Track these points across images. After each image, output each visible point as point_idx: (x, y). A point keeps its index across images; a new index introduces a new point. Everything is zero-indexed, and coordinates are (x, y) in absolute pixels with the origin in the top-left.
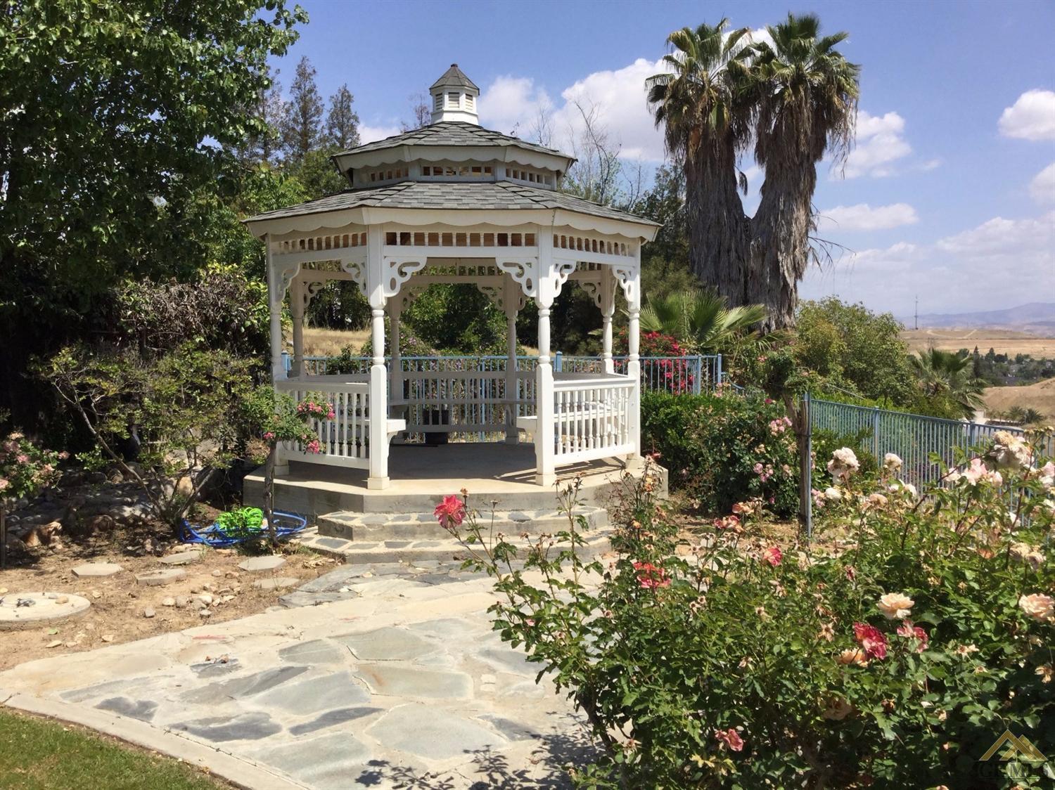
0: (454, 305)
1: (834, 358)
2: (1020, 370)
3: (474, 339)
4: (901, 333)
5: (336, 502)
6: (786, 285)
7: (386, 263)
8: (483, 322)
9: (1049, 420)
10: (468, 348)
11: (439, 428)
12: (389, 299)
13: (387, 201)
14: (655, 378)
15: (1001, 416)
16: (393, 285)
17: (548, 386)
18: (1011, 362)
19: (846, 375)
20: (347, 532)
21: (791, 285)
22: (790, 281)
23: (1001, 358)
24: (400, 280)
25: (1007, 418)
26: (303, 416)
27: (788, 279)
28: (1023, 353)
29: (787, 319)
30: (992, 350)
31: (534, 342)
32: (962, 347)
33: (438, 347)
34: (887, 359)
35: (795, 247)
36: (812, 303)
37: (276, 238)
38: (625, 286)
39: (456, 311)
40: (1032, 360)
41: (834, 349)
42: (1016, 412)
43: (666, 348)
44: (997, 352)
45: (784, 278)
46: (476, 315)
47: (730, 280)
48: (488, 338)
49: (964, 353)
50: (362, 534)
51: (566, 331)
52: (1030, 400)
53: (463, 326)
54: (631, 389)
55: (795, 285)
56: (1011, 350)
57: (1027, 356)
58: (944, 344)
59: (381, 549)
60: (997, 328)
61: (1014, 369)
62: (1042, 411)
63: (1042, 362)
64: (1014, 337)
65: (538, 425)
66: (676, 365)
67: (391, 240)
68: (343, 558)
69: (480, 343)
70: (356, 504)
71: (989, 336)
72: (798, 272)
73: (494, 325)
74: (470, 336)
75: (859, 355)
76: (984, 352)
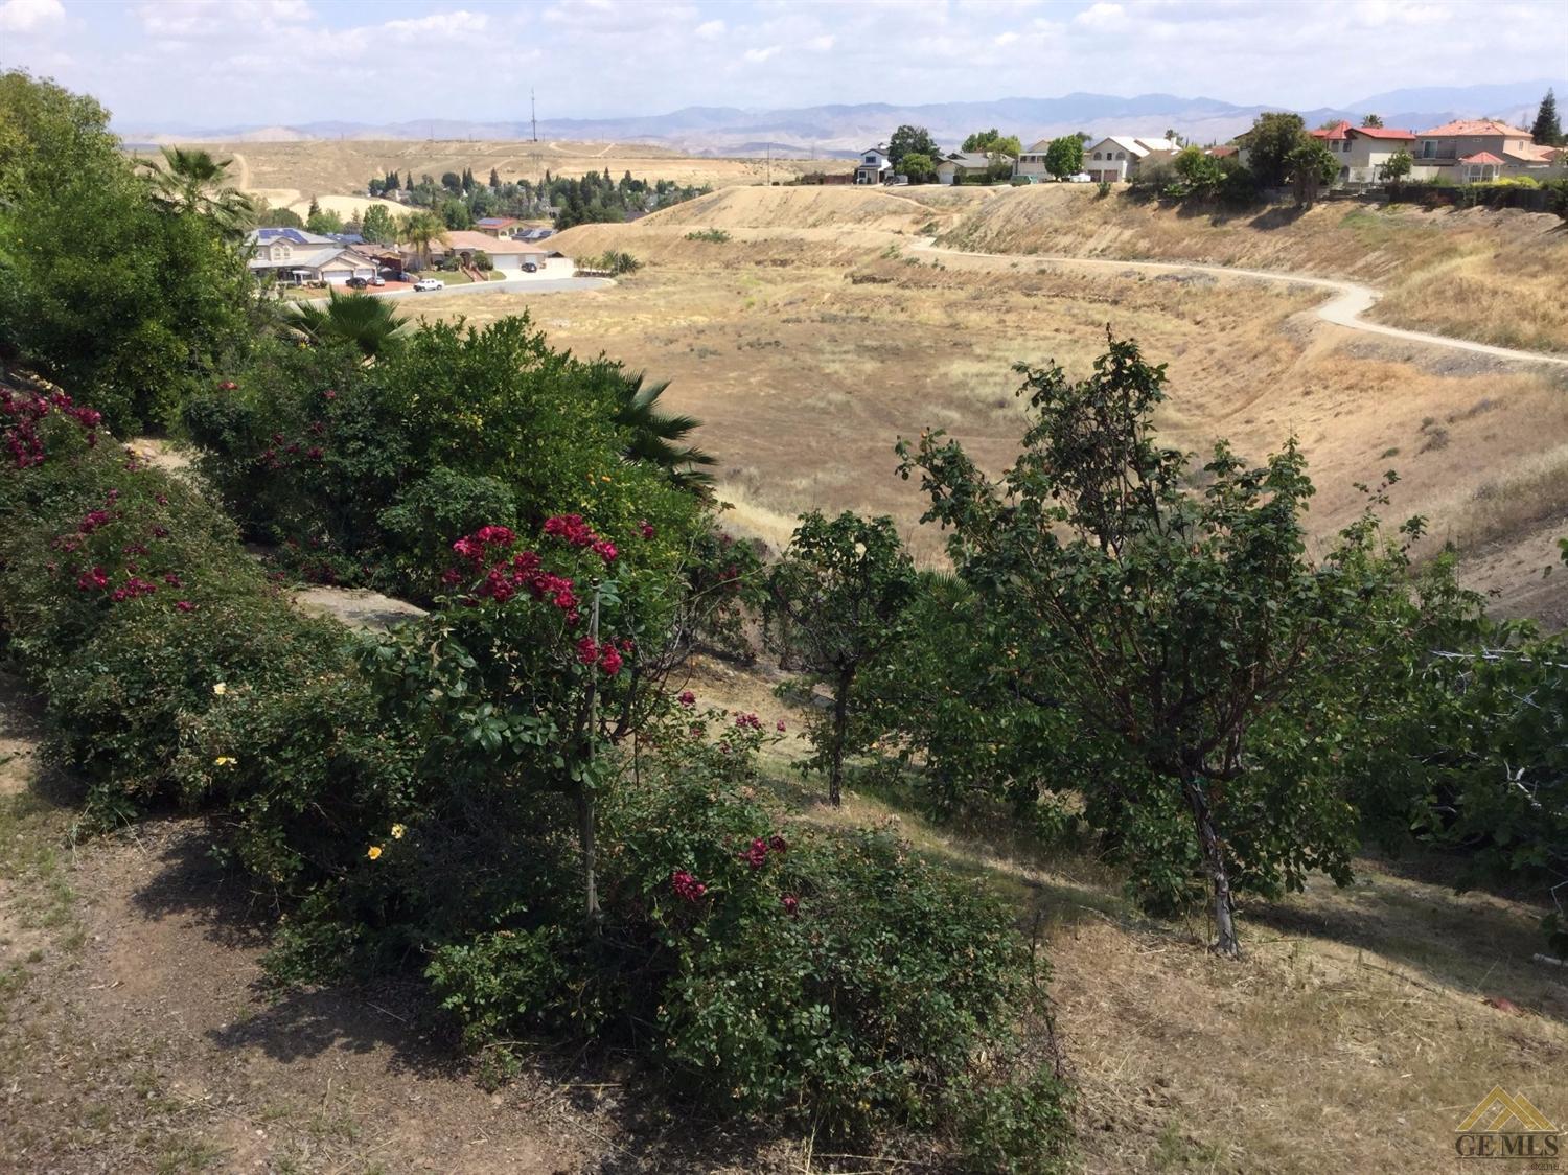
2: (660, 203)
9: (646, 268)
15: (591, 264)
18: (649, 191)
23: (638, 186)
25: (598, 266)
28: (667, 180)
30: (628, 173)
32: (591, 169)
40: (677, 189)
42: (610, 257)
44: (634, 177)
49: (592, 178)
52: (629, 241)
56: (653, 174)
57: (672, 183)
58: (569, 165)
60: (651, 142)
62: (638, 256)
64: (660, 156)
71: (628, 154)
75: (45, 152)
76: (617, 177)
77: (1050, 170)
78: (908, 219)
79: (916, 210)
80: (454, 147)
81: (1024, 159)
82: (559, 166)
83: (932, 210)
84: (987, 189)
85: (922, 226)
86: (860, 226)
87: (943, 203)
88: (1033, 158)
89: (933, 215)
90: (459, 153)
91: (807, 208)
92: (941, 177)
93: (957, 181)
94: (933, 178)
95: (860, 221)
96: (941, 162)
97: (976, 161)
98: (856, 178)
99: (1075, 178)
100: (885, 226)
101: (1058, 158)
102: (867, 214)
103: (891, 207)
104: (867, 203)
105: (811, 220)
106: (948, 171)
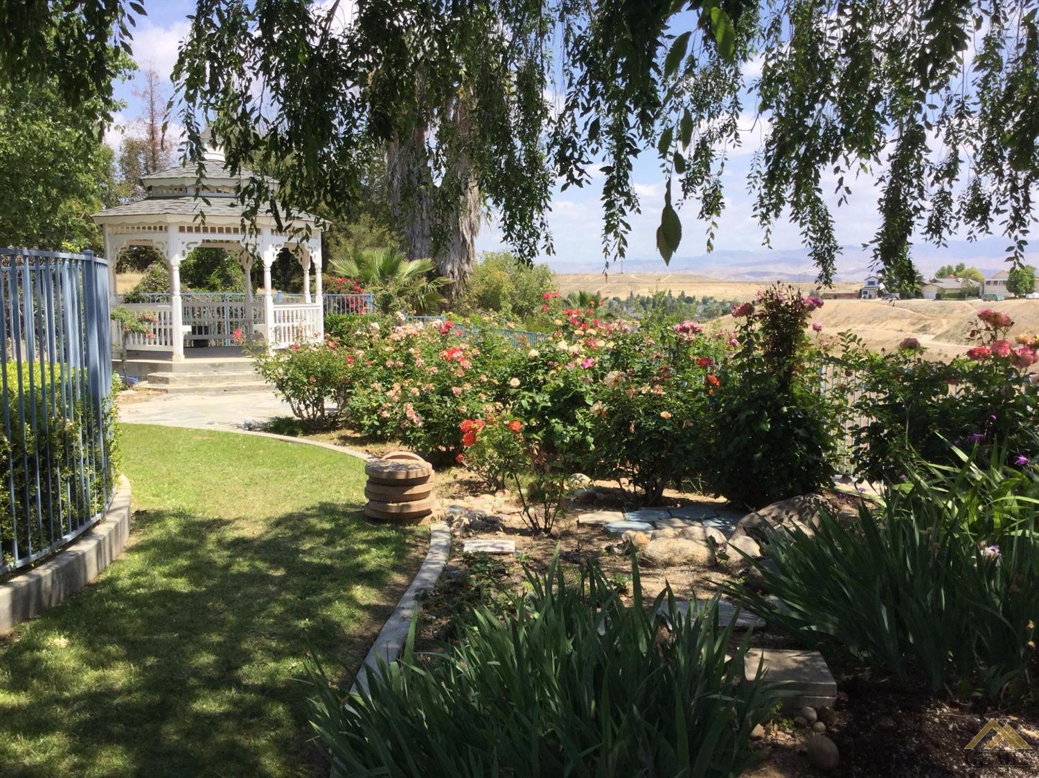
0: (201, 257)
1: (505, 297)
2: (705, 310)
3: (218, 281)
4: (553, 278)
5: (154, 368)
6: (465, 241)
7: (180, 243)
8: (224, 269)
10: (213, 288)
11: (203, 337)
12: (182, 262)
13: (180, 210)
14: (343, 308)
16: (184, 254)
17: (270, 308)
18: (698, 303)
19: (514, 310)
20: (166, 381)
21: (469, 241)
22: (468, 238)
23: (690, 300)
24: (187, 252)
26: (141, 321)
27: (466, 237)
28: (709, 295)
29: (466, 267)
30: (683, 293)
31: (262, 285)
33: (190, 286)
34: (543, 299)
35: (471, 212)
36: (493, 254)
37: (110, 225)
38: (312, 255)
39: (203, 262)
40: (715, 302)
41: (505, 290)
43: (351, 289)
44: (687, 295)
45: (463, 235)
46: (218, 264)
47: (424, 236)
48: (228, 281)
50: (174, 381)
51: (291, 275)
53: (209, 273)
54: (317, 311)
55: (472, 241)
56: (698, 293)
57: (711, 298)
58: (644, 287)
59: (185, 387)
60: (691, 272)
61: (700, 309)
63: (723, 303)
64: (703, 281)
65: (266, 328)
66: (357, 299)
67: (182, 229)
68: (166, 391)
69: (222, 283)
70: (169, 368)
71: (682, 280)
72: (473, 230)
73: (233, 271)
74: (214, 279)
75: (524, 296)
76: (676, 295)
77: (1010, 290)
78: (906, 322)
79: (911, 316)
80: (572, 278)
81: (988, 283)
82: (639, 288)
83: (925, 317)
84: (963, 302)
85: (919, 327)
86: (870, 327)
87: (933, 311)
88: (996, 283)
89: (926, 320)
90: (575, 281)
91: (829, 314)
92: (925, 294)
93: (938, 297)
94: (919, 295)
95: (870, 323)
96: (925, 284)
97: (950, 284)
98: (859, 295)
99: (1030, 296)
100: (889, 326)
101: (1016, 282)
102: (875, 318)
103: (892, 314)
104: (874, 311)
105: (832, 322)
106: (931, 291)
